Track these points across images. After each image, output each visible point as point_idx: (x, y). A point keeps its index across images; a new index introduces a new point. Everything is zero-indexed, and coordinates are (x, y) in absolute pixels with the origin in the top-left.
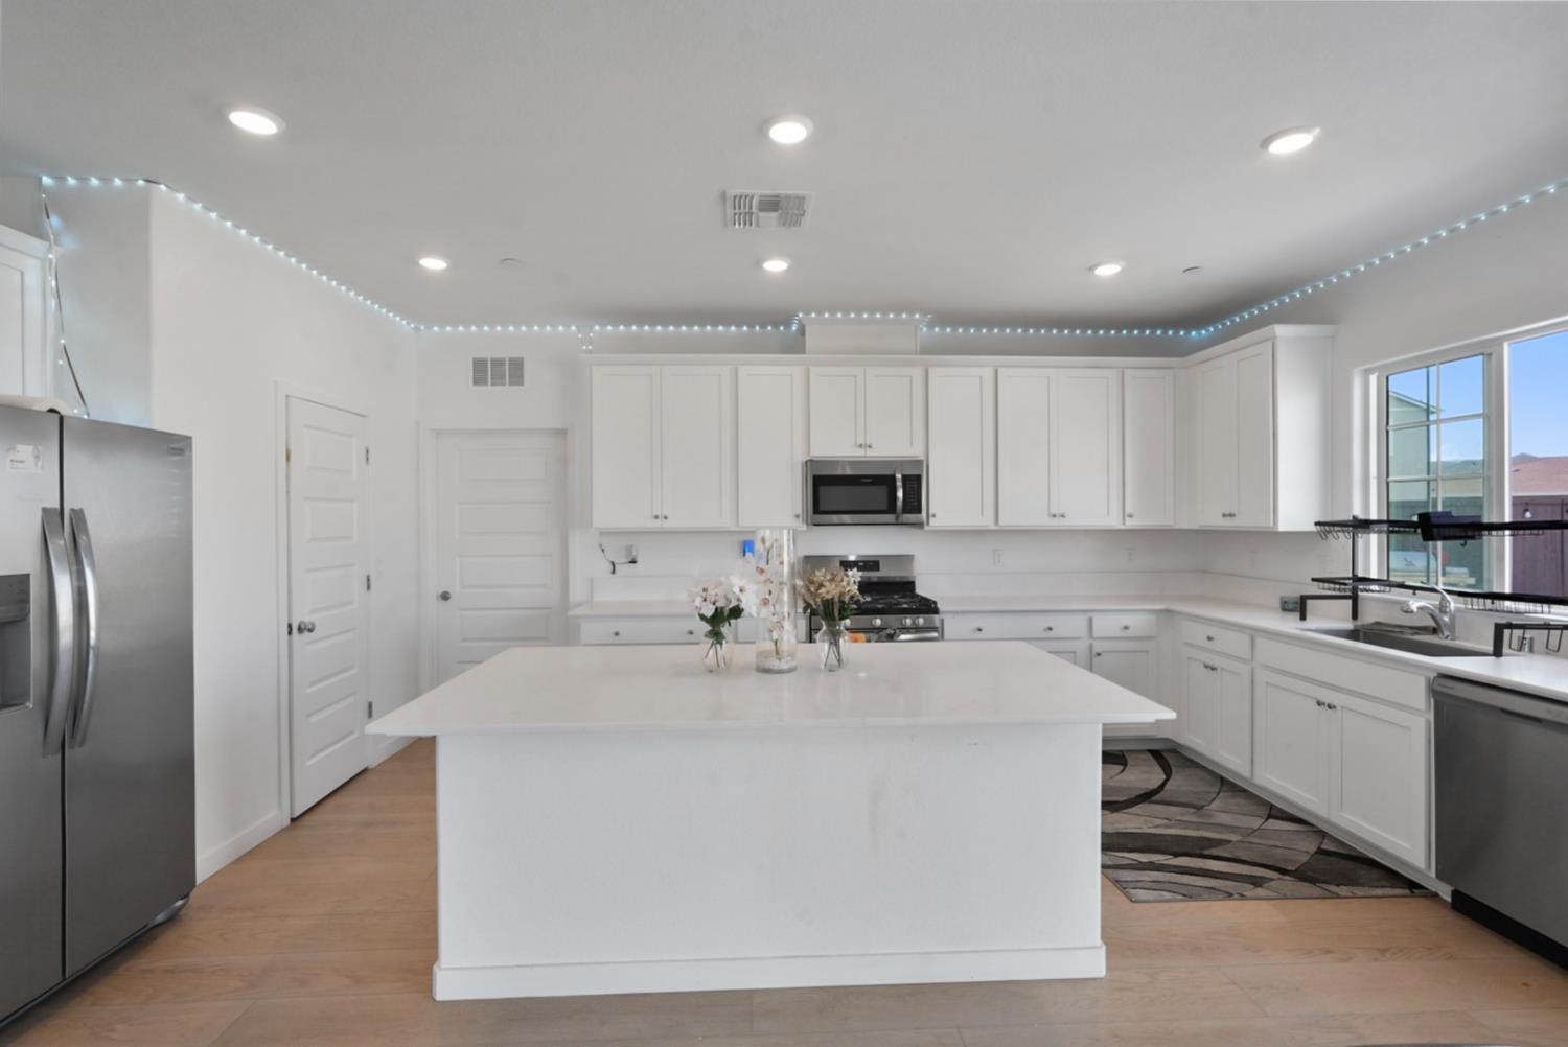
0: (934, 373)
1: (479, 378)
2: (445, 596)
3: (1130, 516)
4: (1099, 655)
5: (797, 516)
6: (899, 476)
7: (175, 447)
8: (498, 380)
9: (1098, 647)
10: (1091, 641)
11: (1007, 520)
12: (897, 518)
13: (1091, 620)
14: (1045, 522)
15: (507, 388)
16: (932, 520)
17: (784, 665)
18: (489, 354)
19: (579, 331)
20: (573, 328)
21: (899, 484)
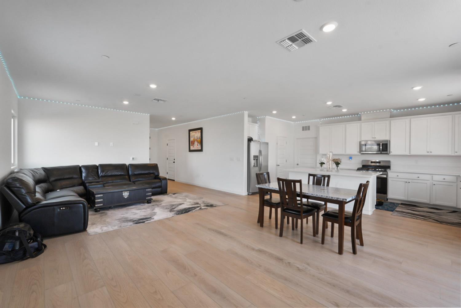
0: (392, 121)
1: (303, 130)
2: (298, 164)
3: (456, 152)
4: (434, 185)
5: (358, 152)
6: (381, 144)
7: (267, 144)
8: (306, 130)
9: (434, 183)
10: (433, 181)
11: (413, 153)
12: (381, 152)
13: (432, 177)
14: (425, 153)
15: (307, 131)
16: (391, 153)
17: (330, 170)
18: (304, 126)
19: (319, 120)
20: (318, 120)
21: (381, 145)
